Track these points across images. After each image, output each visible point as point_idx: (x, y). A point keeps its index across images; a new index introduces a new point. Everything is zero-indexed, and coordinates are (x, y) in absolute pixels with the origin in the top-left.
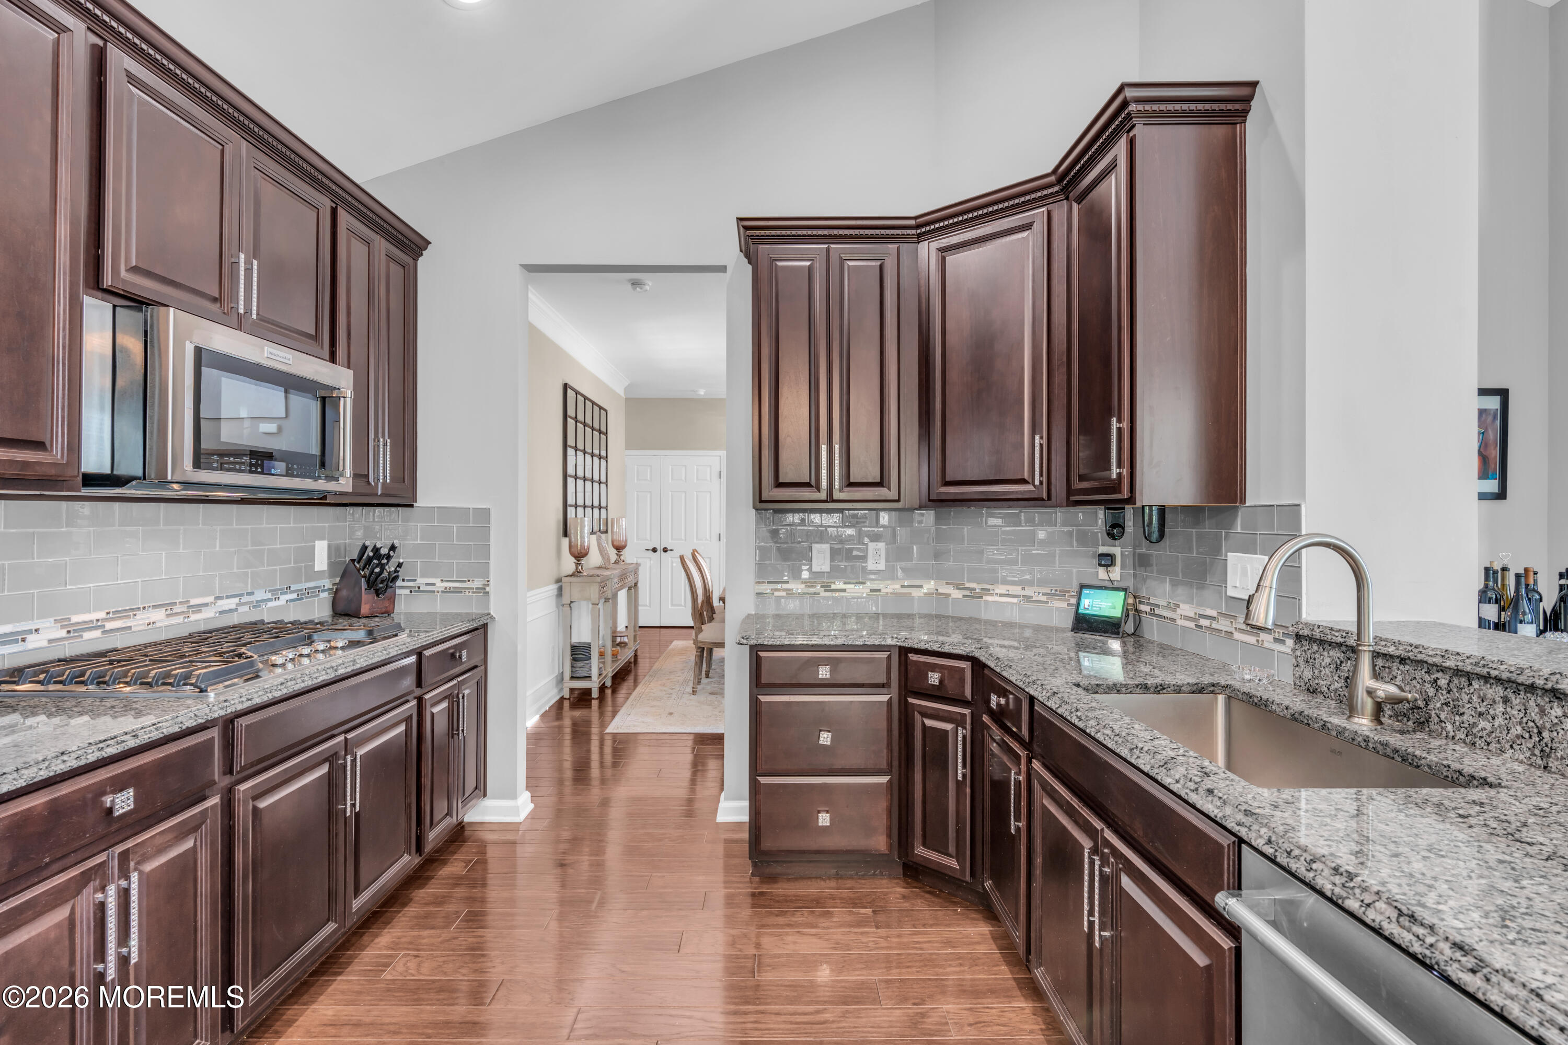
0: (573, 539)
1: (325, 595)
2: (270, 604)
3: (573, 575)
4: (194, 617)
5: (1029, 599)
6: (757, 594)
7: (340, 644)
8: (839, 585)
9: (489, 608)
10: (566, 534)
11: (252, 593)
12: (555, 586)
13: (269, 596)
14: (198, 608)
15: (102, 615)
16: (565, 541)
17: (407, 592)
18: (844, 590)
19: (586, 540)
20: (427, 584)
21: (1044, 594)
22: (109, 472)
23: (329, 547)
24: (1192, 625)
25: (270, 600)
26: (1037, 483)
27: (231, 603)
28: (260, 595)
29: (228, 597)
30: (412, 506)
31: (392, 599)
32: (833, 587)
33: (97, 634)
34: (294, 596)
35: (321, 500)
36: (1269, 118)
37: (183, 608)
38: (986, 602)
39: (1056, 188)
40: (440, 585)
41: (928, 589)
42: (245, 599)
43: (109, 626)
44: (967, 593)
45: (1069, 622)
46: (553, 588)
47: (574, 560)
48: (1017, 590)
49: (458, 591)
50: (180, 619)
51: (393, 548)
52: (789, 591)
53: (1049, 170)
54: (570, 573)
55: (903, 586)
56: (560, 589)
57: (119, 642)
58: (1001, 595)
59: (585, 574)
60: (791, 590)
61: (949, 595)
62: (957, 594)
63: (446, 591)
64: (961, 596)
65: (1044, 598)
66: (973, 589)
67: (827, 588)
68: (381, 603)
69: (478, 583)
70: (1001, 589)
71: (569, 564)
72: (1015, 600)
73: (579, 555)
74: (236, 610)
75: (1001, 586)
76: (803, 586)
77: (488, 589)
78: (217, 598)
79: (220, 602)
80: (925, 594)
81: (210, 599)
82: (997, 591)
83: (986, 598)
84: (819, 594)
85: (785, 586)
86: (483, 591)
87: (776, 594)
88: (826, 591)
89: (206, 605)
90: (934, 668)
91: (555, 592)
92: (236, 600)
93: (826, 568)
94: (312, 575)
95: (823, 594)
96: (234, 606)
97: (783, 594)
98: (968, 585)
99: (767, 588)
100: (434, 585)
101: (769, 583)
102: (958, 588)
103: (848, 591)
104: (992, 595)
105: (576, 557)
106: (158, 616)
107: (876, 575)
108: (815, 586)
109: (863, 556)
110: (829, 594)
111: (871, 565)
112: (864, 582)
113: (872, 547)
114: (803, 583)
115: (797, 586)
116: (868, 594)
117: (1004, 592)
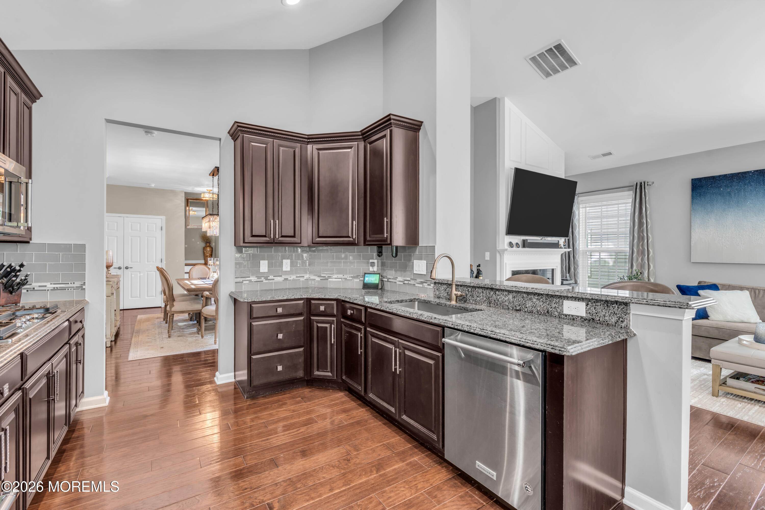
5: (346, 279)
6: (236, 282)
7: (36, 316)
8: (271, 277)
9: (85, 296)
18: (274, 279)
21: (351, 277)
24: (402, 283)
26: (354, 237)
30: (28, 243)
31: (20, 295)
32: (269, 278)
36: (426, 134)
38: (330, 281)
39: (361, 137)
40: (49, 286)
44: (322, 278)
45: (361, 286)
48: (341, 276)
49: (63, 289)
51: (22, 266)
52: (250, 281)
53: (359, 130)
55: (297, 277)
58: (335, 278)
60: (251, 280)
61: (315, 279)
62: (318, 279)
63: (54, 289)
64: (319, 280)
65: (351, 279)
66: (325, 277)
67: (266, 279)
68: (13, 297)
69: (77, 284)
70: (335, 276)
72: (340, 280)
75: (335, 275)
76: (256, 278)
77: (84, 287)
80: (305, 279)
82: (334, 277)
83: (329, 280)
84: (263, 281)
85: (248, 279)
86: (81, 288)
87: (244, 282)
88: (266, 280)
90: (322, 304)
93: (266, 270)
95: (265, 281)
97: (248, 282)
98: (322, 275)
99: (239, 280)
100: (46, 286)
101: (241, 277)
102: (318, 277)
103: (275, 279)
104: (332, 278)
107: (286, 273)
108: (261, 278)
109: (281, 265)
110: (267, 281)
111: (284, 269)
112: (281, 276)
113: (285, 261)
114: (256, 277)
115: (254, 279)
116: (283, 280)
117: (336, 277)
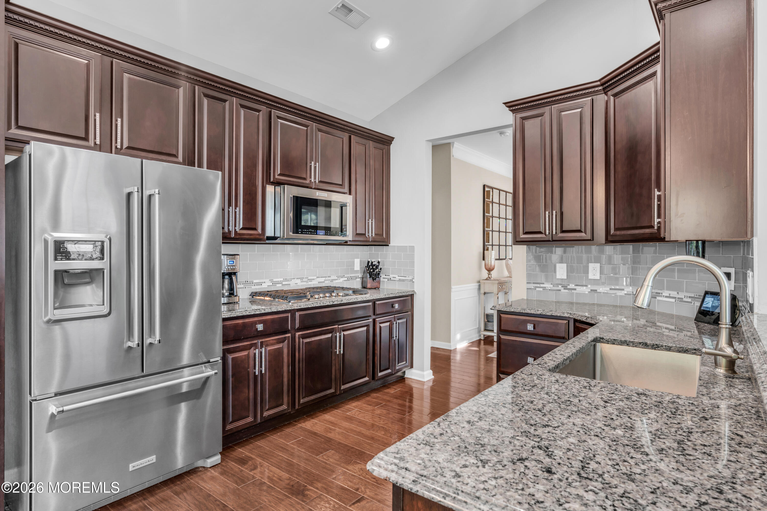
0: (487, 262)
1: (359, 280)
2: (336, 281)
3: (487, 279)
4: (310, 283)
5: (681, 300)
6: (527, 289)
7: (341, 294)
8: (572, 286)
9: (414, 287)
10: (484, 259)
11: (330, 277)
12: (478, 284)
13: (336, 278)
14: (311, 280)
15: (282, 280)
16: (483, 262)
17: (387, 280)
18: (575, 289)
19: (493, 262)
20: (393, 277)
21: (690, 297)
22: (273, 235)
23: (361, 261)
25: (337, 280)
27: (322, 280)
28: (333, 277)
29: (321, 277)
30: (388, 245)
31: (379, 282)
32: (568, 287)
33: (280, 285)
34: (346, 279)
35: (345, 243)
37: (306, 280)
38: (658, 300)
40: (398, 278)
41: (627, 292)
42: (327, 279)
43: (284, 283)
46: (476, 285)
47: (487, 272)
48: (674, 294)
49: (403, 281)
50: (305, 283)
51: (379, 262)
52: (544, 288)
54: (485, 278)
55: (610, 289)
56: (480, 286)
57: (286, 288)
58: (666, 297)
59: (492, 279)
63: (400, 280)
65: (689, 300)
67: (565, 287)
68: (375, 284)
69: (410, 278)
70: (666, 293)
71: (485, 274)
72: (673, 300)
73: (490, 270)
74: (324, 282)
75: (666, 291)
76: (552, 286)
77: (414, 280)
78: (317, 277)
79: (318, 279)
80: (625, 294)
81: (315, 277)
82: (664, 294)
83: (658, 298)
84: (560, 290)
85: (542, 285)
86: (412, 281)
87: (537, 289)
88: (564, 289)
89: (314, 279)
91: (477, 287)
92: (324, 279)
94: (353, 271)
96: (323, 281)
97: (541, 289)
99: (532, 286)
100: (395, 278)
101: (533, 283)
103: (577, 290)
104: (661, 296)
105: (488, 270)
106: (298, 281)
107: (595, 282)
108: (558, 286)
109: (586, 271)
110: (566, 291)
111: (591, 276)
112: (586, 286)
113: (591, 266)
114: (551, 284)
115: (548, 286)
116: (589, 292)
117: (668, 295)
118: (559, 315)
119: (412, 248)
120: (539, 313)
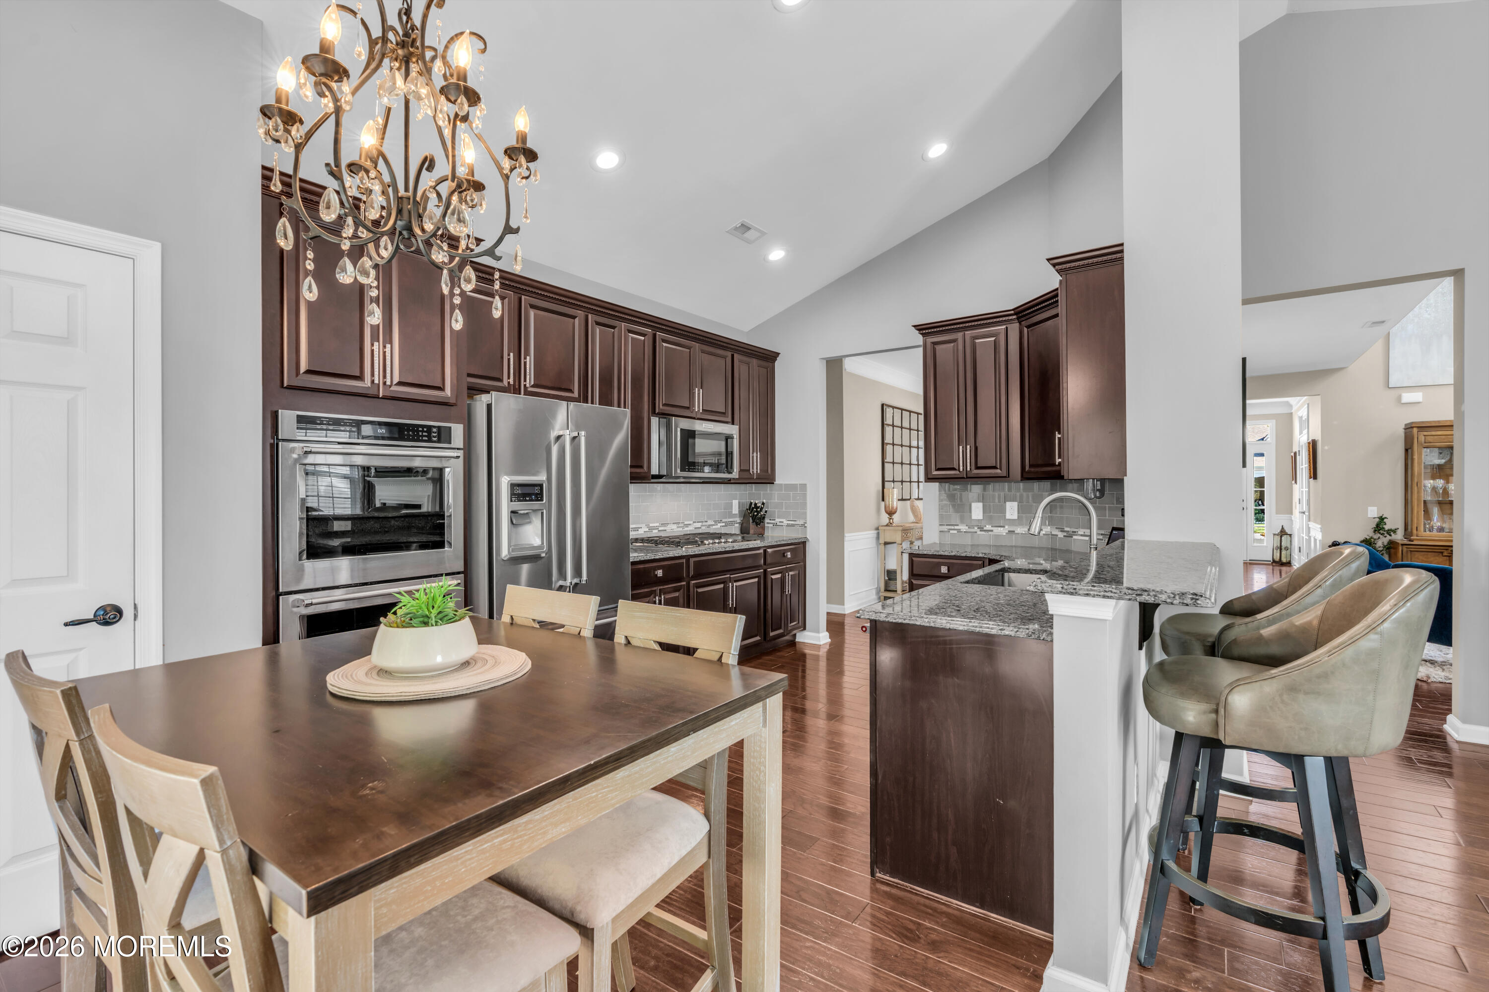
0: (887, 503)
1: (737, 525)
2: (714, 527)
3: (887, 525)
4: (686, 529)
6: (940, 531)
7: (730, 540)
8: (988, 527)
9: (806, 534)
10: (883, 500)
11: (707, 522)
12: (876, 532)
13: (713, 523)
14: (687, 525)
15: (658, 524)
16: (883, 504)
17: (772, 525)
18: (992, 531)
19: (895, 503)
20: (780, 522)
21: (1102, 534)
22: (660, 473)
23: (739, 503)
25: (714, 525)
27: (699, 525)
28: (710, 522)
29: (698, 522)
30: (773, 483)
31: (763, 528)
32: (985, 528)
33: (656, 531)
34: (724, 524)
35: (729, 482)
37: (682, 525)
40: (786, 522)
41: (1046, 532)
42: (704, 524)
44: (1065, 534)
46: (873, 533)
47: (888, 516)
49: (793, 525)
50: (681, 529)
51: (763, 504)
52: (959, 531)
54: (885, 524)
56: (878, 534)
57: (663, 534)
58: (1082, 535)
59: (894, 525)
60: (960, 529)
61: (1057, 535)
62: (1061, 535)
63: (788, 525)
64: (1062, 536)
66: (1068, 531)
67: (981, 529)
68: (759, 530)
69: (801, 522)
70: (1081, 532)
71: (885, 518)
73: (891, 513)
74: (700, 528)
76: (967, 528)
77: (806, 525)
78: (694, 522)
79: (695, 524)
81: (691, 522)
83: (1075, 537)
84: (976, 532)
85: (956, 527)
86: (804, 526)
87: (951, 532)
88: (980, 531)
89: (690, 524)
91: (875, 535)
92: (701, 524)
93: (981, 517)
94: (731, 515)
95: (979, 532)
96: (700, 526)
97: (955, 532)
98: (1067, 529)
99: (945, 528)
100: (783, 522)
101: (947, 525)
102: (1061, 531)
103: (994, 531)
104: (1077, 535)
105: (889, 514)
106: (674, 527)
107: (1011, 522)
108: (974, 528)
109: (1003, 511)
110: (983, 533)
111: (1008, 516)
112: (1004, 527)
113: (1009, 505)
114: (967, 526)
115: (963, 528)
116: (1007, 533)
117: (1083, 533)
118: (973, 555)
119: (804, 487)
120: (953, 554)
